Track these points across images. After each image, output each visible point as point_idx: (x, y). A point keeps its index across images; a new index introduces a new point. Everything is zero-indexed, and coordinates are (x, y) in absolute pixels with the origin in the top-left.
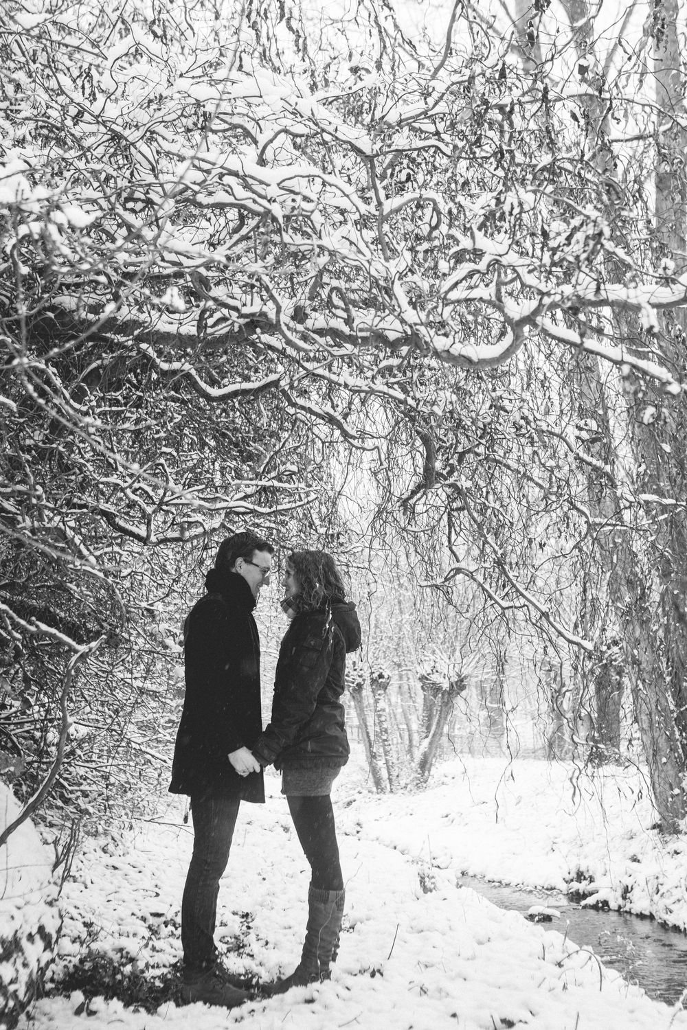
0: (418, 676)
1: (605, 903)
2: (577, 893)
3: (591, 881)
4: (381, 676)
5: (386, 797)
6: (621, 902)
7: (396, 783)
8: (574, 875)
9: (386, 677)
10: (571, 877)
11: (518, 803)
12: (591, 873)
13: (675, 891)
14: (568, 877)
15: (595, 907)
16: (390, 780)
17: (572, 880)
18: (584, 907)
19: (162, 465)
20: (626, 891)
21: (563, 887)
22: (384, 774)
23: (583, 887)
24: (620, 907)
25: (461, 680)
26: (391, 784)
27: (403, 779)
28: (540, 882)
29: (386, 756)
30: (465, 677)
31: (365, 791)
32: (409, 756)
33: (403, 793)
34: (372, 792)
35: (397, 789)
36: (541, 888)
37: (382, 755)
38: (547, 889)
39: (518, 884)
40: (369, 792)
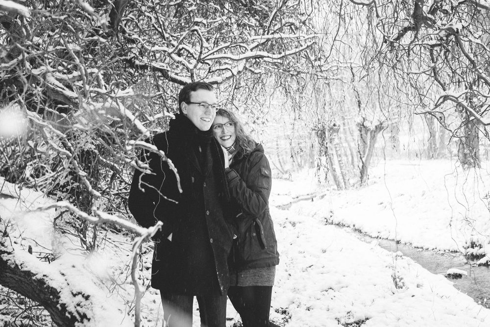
0: (356, 123)
2: (472, 255)
3: (480, 248)
4: (334, 125)
5: (343, 192)
7: (347, 184)
8: (469, 244)
9: (337, 125)
10: (467, 245)
11: (423, 195)
12: (480, 243)
14: (466, 246)
15: (486, 265)
16: (345, 183)
17: (468, 247)
18: (480, 265)
19: (196, 30)
21: (463, 251)
22: (340, 179)
23: (476, 251)
25: (381, 124)
26: (345, 184)
27: (352, 181)
28: (447, 248)
29: (341, 169)
30: (383, 122)
31: (331, 189)
32: (352, 166)
33: (353, 189)
34: (335, 190)
35: (349, 187)
36: (448, 251)
37: (339, 168)
38: (452, 252)
39: (433, 249)
40: (333, 189)
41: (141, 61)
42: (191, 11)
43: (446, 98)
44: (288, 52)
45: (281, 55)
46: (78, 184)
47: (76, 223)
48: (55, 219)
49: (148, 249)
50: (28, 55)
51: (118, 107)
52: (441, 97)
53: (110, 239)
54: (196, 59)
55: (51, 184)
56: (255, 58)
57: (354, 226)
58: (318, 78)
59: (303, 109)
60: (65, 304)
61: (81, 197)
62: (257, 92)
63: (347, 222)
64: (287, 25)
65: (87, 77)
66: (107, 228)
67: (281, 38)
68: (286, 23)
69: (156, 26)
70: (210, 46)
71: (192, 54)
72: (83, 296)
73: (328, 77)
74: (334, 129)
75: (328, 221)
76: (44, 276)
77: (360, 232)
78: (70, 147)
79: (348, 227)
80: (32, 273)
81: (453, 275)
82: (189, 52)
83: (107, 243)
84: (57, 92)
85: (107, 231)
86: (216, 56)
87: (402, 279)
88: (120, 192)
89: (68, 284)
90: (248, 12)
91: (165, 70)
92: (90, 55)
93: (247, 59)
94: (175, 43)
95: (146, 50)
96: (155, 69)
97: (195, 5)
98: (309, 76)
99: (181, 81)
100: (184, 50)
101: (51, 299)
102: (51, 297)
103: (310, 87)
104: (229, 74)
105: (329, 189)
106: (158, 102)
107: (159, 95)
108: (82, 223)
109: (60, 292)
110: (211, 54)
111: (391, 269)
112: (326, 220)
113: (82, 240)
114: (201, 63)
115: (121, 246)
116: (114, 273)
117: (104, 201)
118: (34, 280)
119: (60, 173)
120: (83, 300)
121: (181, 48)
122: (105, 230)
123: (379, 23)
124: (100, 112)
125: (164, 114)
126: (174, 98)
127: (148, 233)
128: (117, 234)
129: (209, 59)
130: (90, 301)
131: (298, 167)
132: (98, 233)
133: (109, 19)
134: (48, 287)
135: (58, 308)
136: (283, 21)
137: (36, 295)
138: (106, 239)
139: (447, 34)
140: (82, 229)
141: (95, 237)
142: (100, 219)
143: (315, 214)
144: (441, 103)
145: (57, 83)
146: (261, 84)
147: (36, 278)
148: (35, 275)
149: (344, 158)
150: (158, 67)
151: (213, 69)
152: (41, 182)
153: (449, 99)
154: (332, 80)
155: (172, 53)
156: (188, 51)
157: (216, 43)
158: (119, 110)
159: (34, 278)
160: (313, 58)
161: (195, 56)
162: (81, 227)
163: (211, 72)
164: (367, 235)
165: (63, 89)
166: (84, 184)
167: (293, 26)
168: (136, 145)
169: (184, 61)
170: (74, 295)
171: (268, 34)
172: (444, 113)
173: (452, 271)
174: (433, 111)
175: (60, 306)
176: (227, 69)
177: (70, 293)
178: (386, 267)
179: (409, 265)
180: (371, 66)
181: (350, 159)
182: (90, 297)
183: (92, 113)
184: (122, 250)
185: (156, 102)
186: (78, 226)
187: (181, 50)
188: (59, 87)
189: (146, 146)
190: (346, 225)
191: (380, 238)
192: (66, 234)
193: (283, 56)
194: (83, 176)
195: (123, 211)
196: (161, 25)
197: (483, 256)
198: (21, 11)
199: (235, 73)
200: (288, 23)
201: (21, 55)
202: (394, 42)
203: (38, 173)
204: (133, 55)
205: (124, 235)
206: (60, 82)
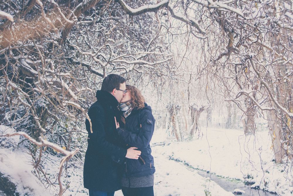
1: (258, 187)
2: (248, 182)
3: (252, 179)
4: (178, 106)
5: (180, 143)
6: (264, 187)
7: (183, 138)
8: (246, 176)
11: (223, 147)
12: (252, 176)
13: (285, 186)
15: (255, 188)
17: (246, 178)
18: (252, 188)
19: (108, 46)
20: (266, 184)
21: (243, 180)
22: (179, 136)
23: (250, 180)
24: (264, 189)
25: (203, 108)
26: (181, 139)
27: (185, 137)
28: (234, 177)
29: (180, 130)
30: (204, 106)
31: (173, 141)
32: (186, 129)
33: (185, 142)
34: (176, 141)
35: (183, 140)
36: (235, 179)
37: (179, 130)
38: (237, 180)
39: (227, 178)
40: (175, 141)
41: (76, 60)
42: (107, 35)
43: (242, 93)
44: (158, 62)
45: (154, 63)
46: (34, 125)
47: (31, 147)
48: (19, 144)
49: (70, 165)
50: (12, 47)
51: (60, 81)
52: (239, 93)
53: (49, 158)
54: (107, 62)
55: (20, 124)
56: (139, 64)
57: (185, 161)
58: (172, 79)
59: (163, 95)
60: (19, 193)
61: (35, 132)
62: (138, 83)
63: (181, 159)
64: (158, 48)
65: (44, 63)
66: (48, 152)
67: (155, 54)
68: (158, 47)
69: (87, 42)
70: (116, 55)
71: (105, 59)
72: (30, 189)
73: (178, 79)
74: (178, 108)
75: (171, 158)
76: (8, 176)
77: (188, 165)
78: (31, 102)
79: (181, 162)
80: (2, 174)
81: (237, 193)
82: (104, 58)
83: (48, 160)
84: (27, 70)
85: (48, 153)
86: (118, 60)
87: (210, 193)
88: (58, 132)
89: (22, 182)
90: (137, 40)
91: (89, 66)
92: (48, 51)
93: (135, 64)
94: (96, 52)
95: (80, 54)
96: (83, 65)
97: (109, 32)
98: (167, 77)
99: (97, 73)
100: (101, 56)
101: (11, 190)
102: (11, 188)
103: (167, 83)
104: (125, 71)
105: (173, 140)
106: (84, 84)
107: (85, 79)
108: (34, 147)
109: (17, 186)
110: (116, 59)
111: (204, 187)
112: (170, 157)
113: (33, 157)
114: (110, 64)
115: (55, 163)
116: (50, 177)
117: (48, 137)
118: (2, 178)
119: (25, 119)
120: (29, 191)
121: (99, 55)
122: (47, 153)
123: (209, 49)
124: (50, 83)
125: (86, 88)
126: (93, 83)
127: (70, 154)
128: (54, 156)
129: (114, 62)
130: (34, 192)
131: (156, 127)
132: (43, 154)
133: (61, 35)
134: (10, 182)
135: (14, 195)
136: (156, 46)
137: (2, 187)
138: (48, 158)
139: (245, 58)
140: (34, 151)
141: (40, 156)
142: (43, 144)
143: (164, 154)
144: (239, 96)
145: (27, 65)
146: (141, 80)
147: (3, 176)
148: (3, 175)
149: (182, 124)
150: (86, 64)
151: (116, 68)
152: (14, 123)
153: (243, 94)
154: (179, 81)
155: (94, 56)
156: (103, 56)
157: (119, 54)
158: (61, 83)
159: (2, 176)
160: (170, 67)
161: (107, 60)
162: (33, 149)
163: (115, 69)
164: (192, 167)
165: (30, 69)
166: (37, 125)
167: (161, 49)
168: (69, 104)
169: (100, 61)
170: (25, 188)
171: (147, 51)
172: (241, 101)
173: (237, 190)
174: (235, 100)
175: (16, 194)
176: (123, 68)
177: (23, 187)
178: (202, 185)
179: (214, 185)
180: (202, 73)
181: (185, 125)
182: (34, 190)
183: (45, 84)
184: (56, 165)
185: (82, 84)
186: (31, 148)
187: (99, 56)
188: (28, 67)
189: (74, 105)
190: (180, 161)
191: (199, 169)
192: (24, 153)
193: (155, 64)
194: (37, 120)
195: (59, 143)
196: (89, 41)
197: (253, 183)
198: (8, 17)
199: (128, 71)
200: (159, 47)
201: (8, 47)
202: (216, 61)
203: (13, 117)
204: (72, 56)
205: (58, 156)
206: (29, 65)
